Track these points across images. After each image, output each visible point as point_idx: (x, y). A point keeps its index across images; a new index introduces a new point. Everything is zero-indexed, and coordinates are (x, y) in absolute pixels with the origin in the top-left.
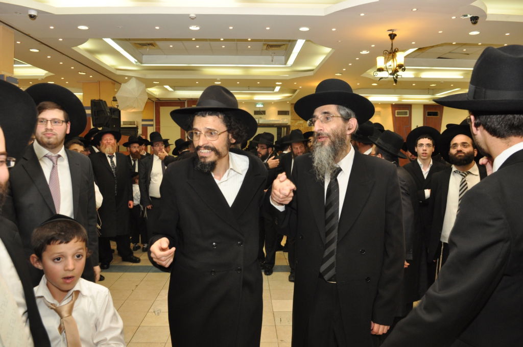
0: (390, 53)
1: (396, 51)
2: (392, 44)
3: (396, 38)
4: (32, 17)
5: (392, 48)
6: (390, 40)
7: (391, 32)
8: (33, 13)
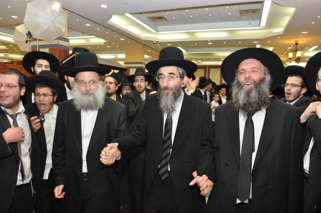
0: (295, 51)
1: (297, 51)
2: (296, 48)
3: (298, 44)
4: (154, 43)
5: (296, 49)
6: (295, 46)
7: (296, 42)
8: (154, 42)
